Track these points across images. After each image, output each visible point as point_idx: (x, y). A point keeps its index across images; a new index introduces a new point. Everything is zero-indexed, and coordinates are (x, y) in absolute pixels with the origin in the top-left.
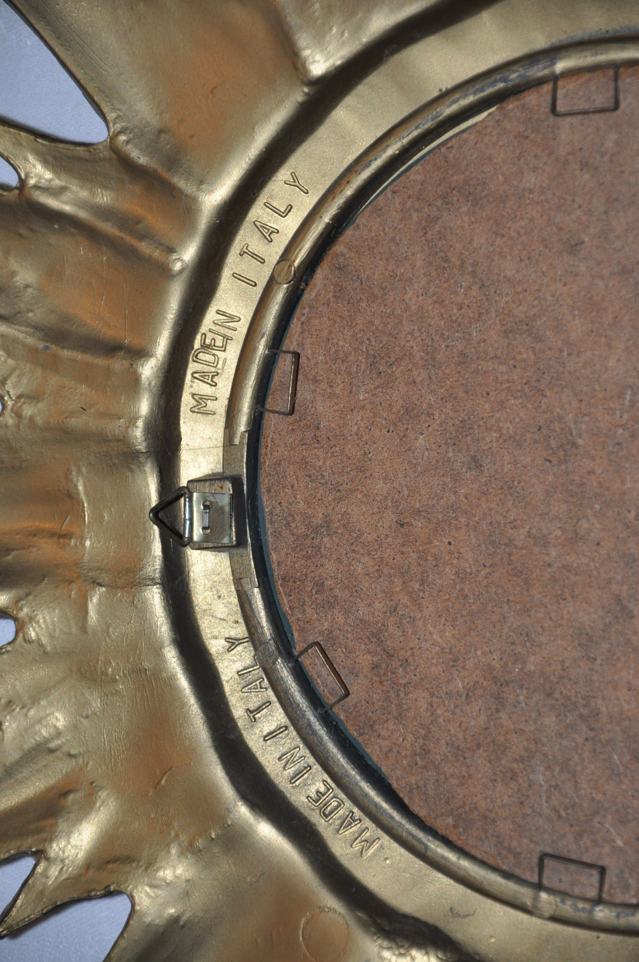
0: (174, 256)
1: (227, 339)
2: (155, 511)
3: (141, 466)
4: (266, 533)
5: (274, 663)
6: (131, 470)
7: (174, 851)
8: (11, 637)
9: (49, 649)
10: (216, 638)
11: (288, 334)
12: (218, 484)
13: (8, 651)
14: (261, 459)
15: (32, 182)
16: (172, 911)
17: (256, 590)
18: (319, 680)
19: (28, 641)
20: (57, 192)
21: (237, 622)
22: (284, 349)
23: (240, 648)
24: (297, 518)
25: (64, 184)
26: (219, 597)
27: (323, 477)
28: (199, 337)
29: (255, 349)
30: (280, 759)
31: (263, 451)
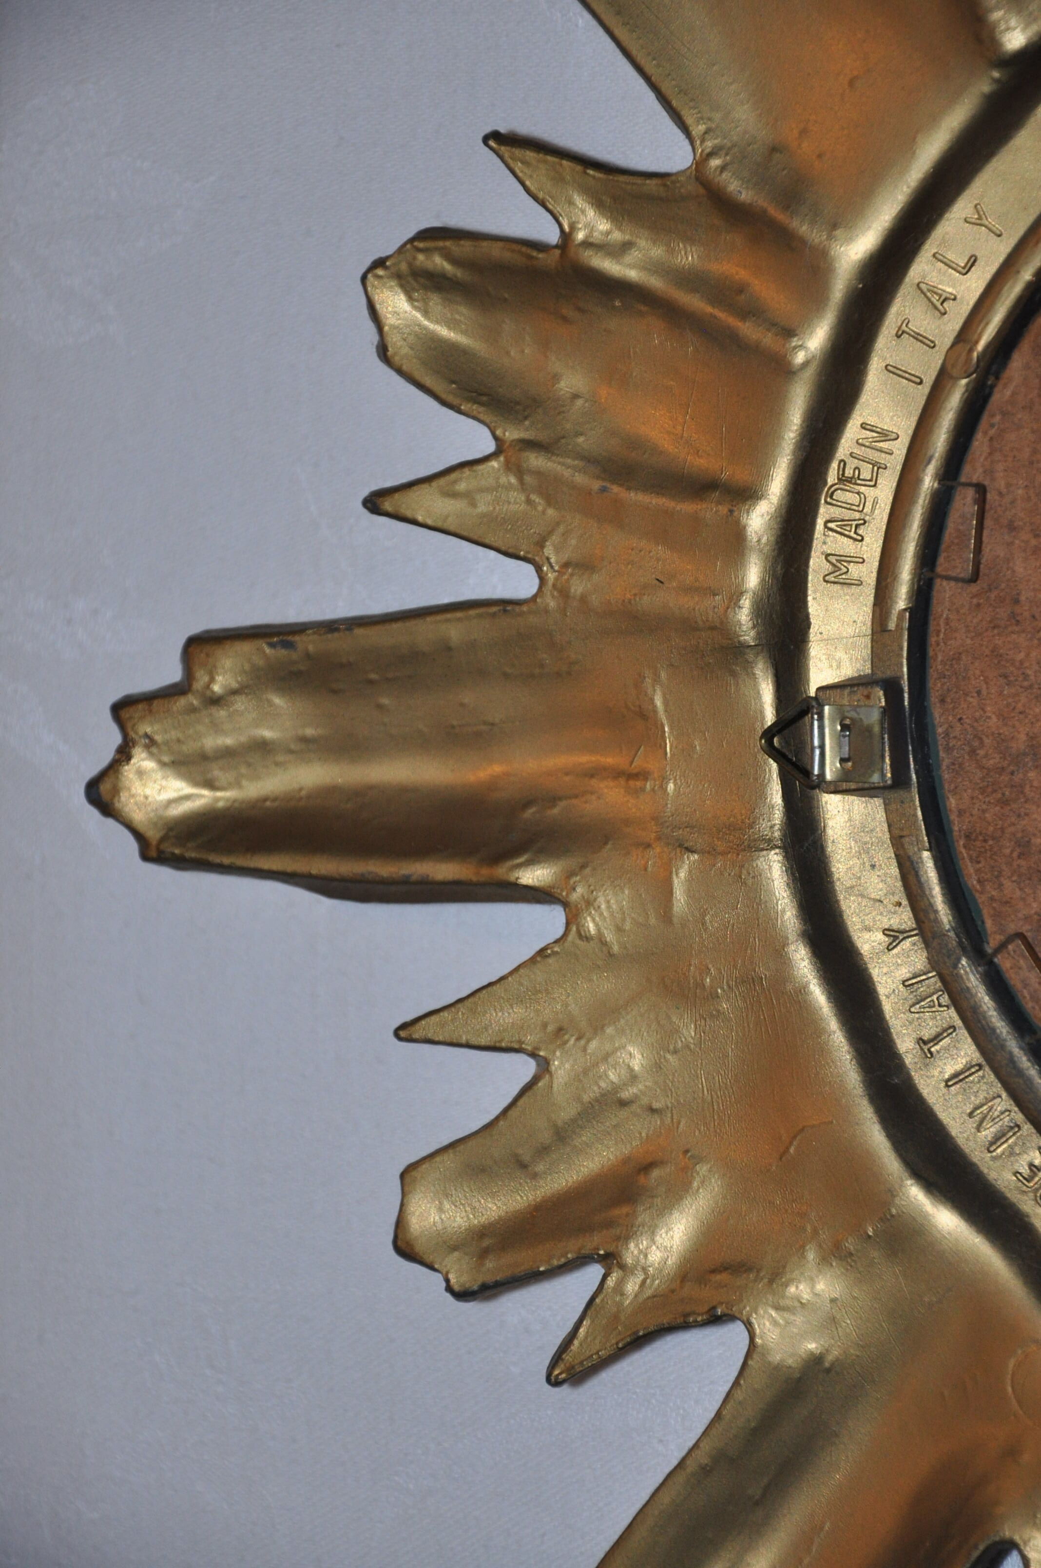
0: (795, 342)
1: (879, 467)
2: (769, 734)
3: (748, 668)
4: (939, 766)
5: (955, 966)
6: (734, 674)
7: (811, 1255)
8: (560, 931)
9: (616, 949)
10: (868, 929)
11: (969, 457)
12: (863, 691)
13: (555, 953)
14: (931, 653)
15: (580, 236)
16: (812, 1346)
17: (926, 854)
18: (1025, 993)
19: (584, 937)
20: (619, 250)
21: (899, 904)
22: (963, 479)
23: (907, 944)
24: (987, 741)
25: (627, 237)
26: (873, 866)
27: (1026, 677)
28: (834, 465)
29: (919, 481)
30: (971, 1115)
31: (932, 640)
